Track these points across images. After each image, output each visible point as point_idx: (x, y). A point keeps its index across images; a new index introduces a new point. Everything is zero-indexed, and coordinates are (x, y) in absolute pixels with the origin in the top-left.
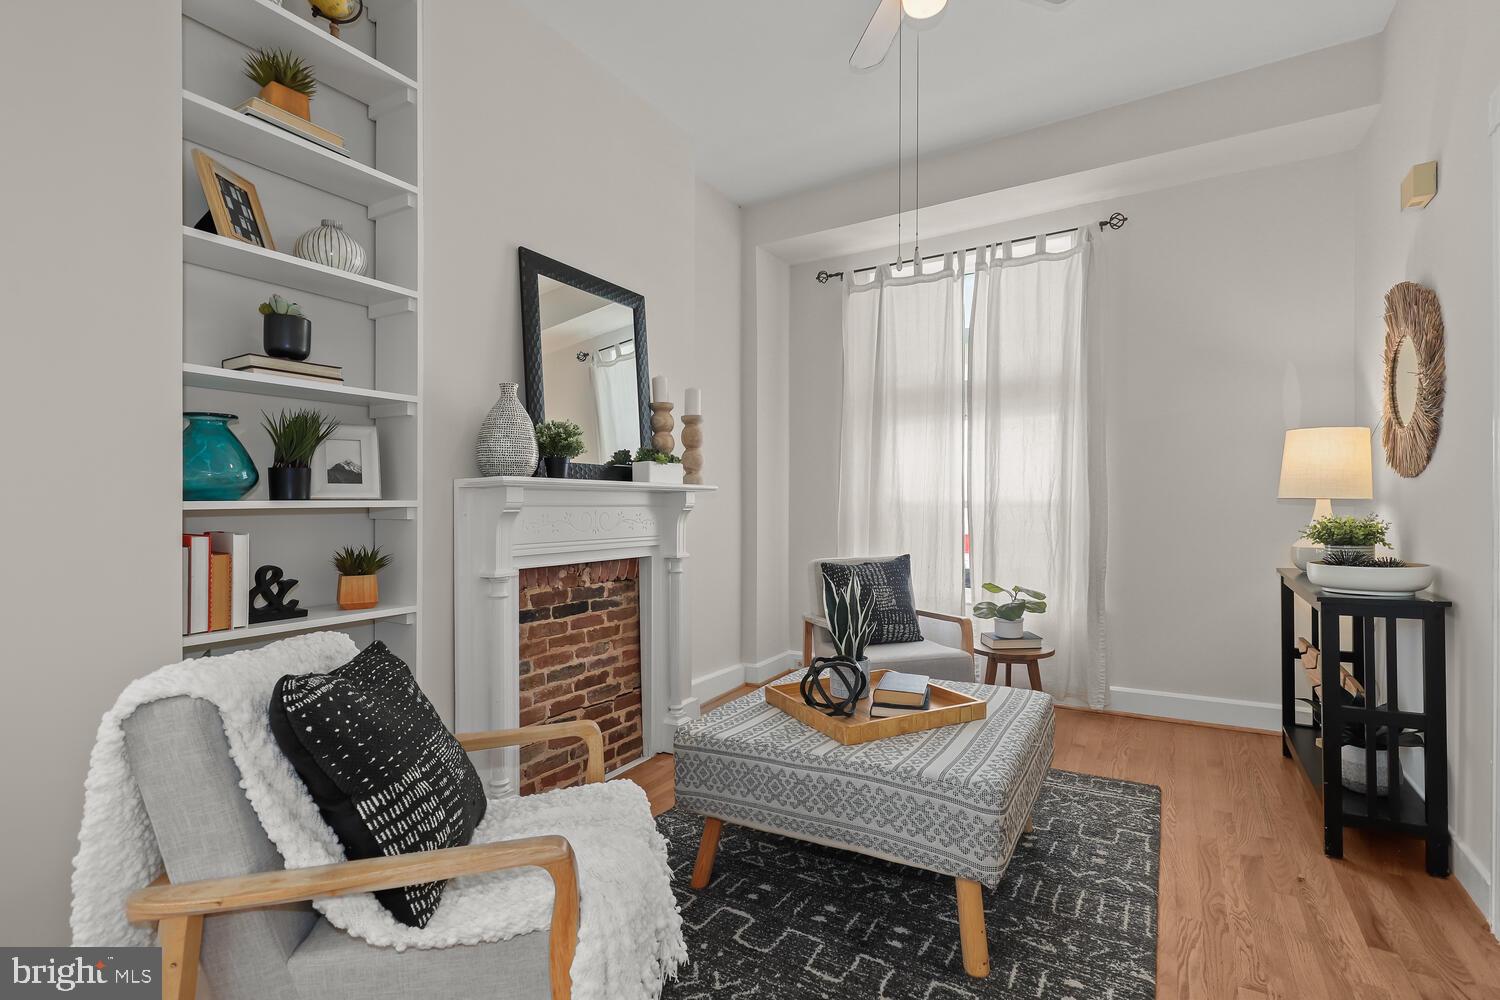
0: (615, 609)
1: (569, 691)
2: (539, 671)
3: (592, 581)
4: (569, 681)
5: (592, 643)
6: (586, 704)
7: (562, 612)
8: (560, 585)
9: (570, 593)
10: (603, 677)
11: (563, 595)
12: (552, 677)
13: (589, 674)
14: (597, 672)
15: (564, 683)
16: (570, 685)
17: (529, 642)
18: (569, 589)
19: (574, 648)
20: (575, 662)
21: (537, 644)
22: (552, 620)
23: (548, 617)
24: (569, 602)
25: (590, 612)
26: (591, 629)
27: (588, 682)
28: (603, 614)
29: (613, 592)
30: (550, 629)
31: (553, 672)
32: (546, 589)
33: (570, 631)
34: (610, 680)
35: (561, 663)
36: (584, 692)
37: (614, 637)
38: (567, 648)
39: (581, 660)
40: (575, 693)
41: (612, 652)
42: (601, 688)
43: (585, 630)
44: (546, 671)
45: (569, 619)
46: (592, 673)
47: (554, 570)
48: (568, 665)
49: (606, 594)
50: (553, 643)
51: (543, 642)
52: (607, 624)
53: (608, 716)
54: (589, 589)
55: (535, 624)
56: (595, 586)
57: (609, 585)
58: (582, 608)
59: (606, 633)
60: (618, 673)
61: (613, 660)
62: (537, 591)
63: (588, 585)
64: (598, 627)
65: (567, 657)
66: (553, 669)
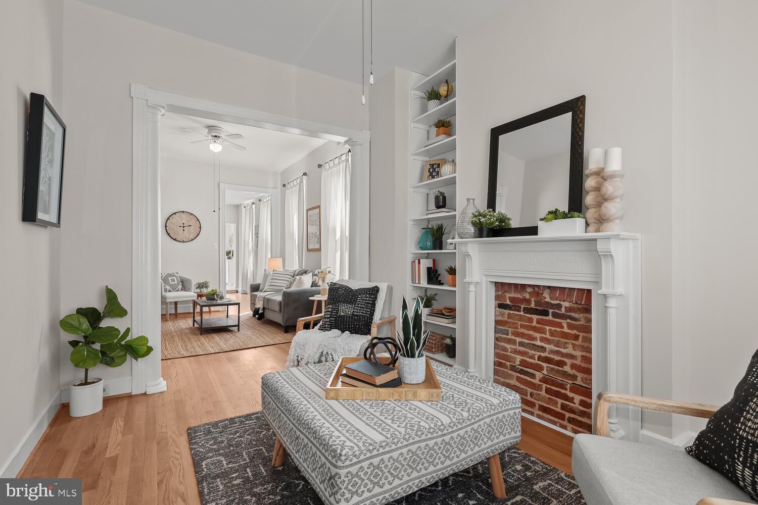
0: (573, 322)
1: (532, 357)
2: (513, 337)
3: (551, 298)
4: (533, 352)
5: (553, 338)
6: (545, 372)
7: (527, 310)
8: (527, 296)
9: (533, 302)
10: (561, 364)
11: (528, 301)
12: (521, 344)
13: (549, 356)
14: (557, 358)
15: (531, 352)
16: (534, 355)
17: (508, 320)
18: (533, 299)
19: (538, 335)
20: (538, 343)
21: (513, 323)
22: (522, 313)
23: (520, 311)
24: (533, 305)
25: (550, 317)
26: (553, 329)
27: (547, 360)
28: (564, 323)
29: (569, 309)
30: (521, 318)
31: (522, 342)
32: (518, 296)
33: (534, 324)
34: (567, 368)
35: (527, 339)
36: (545, 365)
37: (573, 342)
38: (531, 333)
39: (543, 344)
40: (536, 362)
41: (569, 350)
42: (558, 370)
43: (548, 328)
44: (518, 339)
45: (535, 317)
46: (552, 356)
47: (524, 286)
48: (533, 342)
49: (563, 310)
50: (522, 326)
51: (516, 323)
52: (566, 330)
53: (563, 391)
54: (547, 303)
55: (512, 312)
56: (553, 302)
57: (566, 304)
58: (546, 313)
59: (565, 335)
60: (573, 366)
61: (572, 357)
62: (512, 295)
63: (548, 299)
64: (558, 329)
65: (534, 339)
66: (523, 340)
